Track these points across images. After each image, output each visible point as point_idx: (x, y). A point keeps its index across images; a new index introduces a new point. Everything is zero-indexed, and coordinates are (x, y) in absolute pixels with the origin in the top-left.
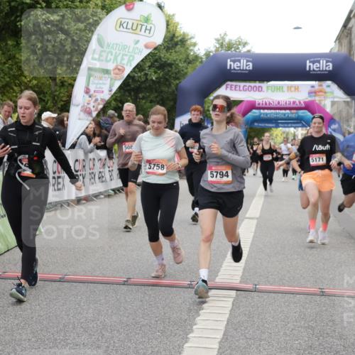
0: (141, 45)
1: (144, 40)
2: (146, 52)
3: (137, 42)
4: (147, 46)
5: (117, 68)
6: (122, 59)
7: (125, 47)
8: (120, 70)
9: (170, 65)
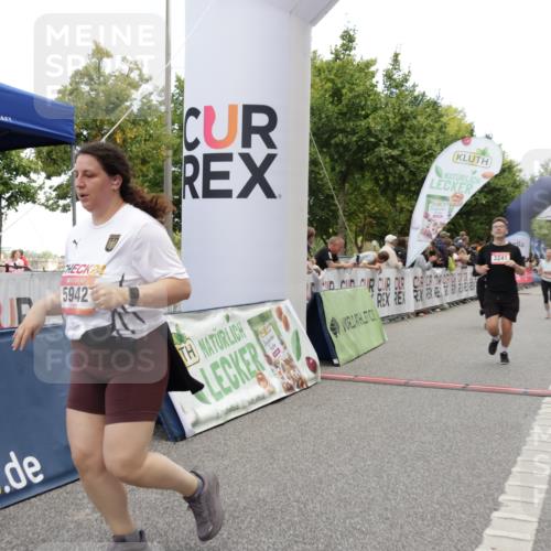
0: (478, 175)
1: (481, 170)
2: (485, 181)
3: (474, 172)
4: (484, 176)
5: (455, 195)
6: (460, 187)
7: (462, 177)
8: (458, 197)
9: (499, 190)
